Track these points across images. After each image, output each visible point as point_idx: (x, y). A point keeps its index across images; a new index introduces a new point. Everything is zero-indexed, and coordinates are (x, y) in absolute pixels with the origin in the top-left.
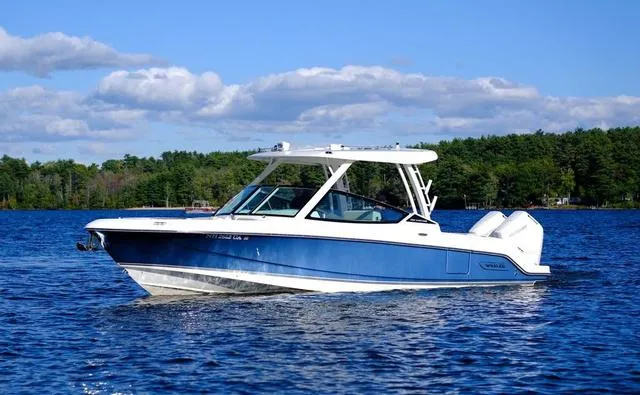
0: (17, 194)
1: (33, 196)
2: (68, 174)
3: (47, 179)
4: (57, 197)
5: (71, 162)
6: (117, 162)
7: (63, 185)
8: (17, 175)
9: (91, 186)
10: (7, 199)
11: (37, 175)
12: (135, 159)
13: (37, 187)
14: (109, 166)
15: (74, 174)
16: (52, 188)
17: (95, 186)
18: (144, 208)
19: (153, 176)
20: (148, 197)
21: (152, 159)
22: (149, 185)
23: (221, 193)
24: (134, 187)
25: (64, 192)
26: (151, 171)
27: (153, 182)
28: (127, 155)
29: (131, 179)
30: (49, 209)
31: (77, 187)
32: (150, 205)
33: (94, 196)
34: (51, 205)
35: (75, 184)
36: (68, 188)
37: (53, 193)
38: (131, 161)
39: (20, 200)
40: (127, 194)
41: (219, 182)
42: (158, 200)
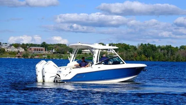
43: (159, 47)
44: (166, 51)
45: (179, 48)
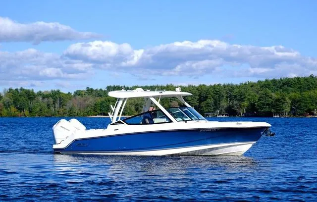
0: (29, 108)
1: (38, 110)
2: (57, 98)
3: (46, 100)
4: (51, 110)
5: (58, 91)
6: (82, 91)
7: (54, 104)
8: (29, 98)
9: (69, 104)
10: (24, 111)
11: (40, 98)
12: (92, 90)
13: (40, 105)
14: (78, 93)
15: (60, 98)
16: (48, 105)
17: (72, 104)
18: (98, 116)
19: (103, 99)
20: (101, 110)
21: (101, 90)
22: (101, 104)
23: (140, 108)
24: (93, 105)
25: (55, 108)
26: (101, 96)
27: (103, 102)
28: (88, 88)
29: (91, 101)
30: (46, 116)
31: (62, 105)
32: (101, 114)
33: (71, 109)
34: (47, 115)
35: (60, 103)
36: (57, 105)
37: (48, 108)
38: (90, 91)
39: (30, 112)
40: (89, 109)
41: (139, 103)
42: (105, 112)
43: (40, 94)
44: (51, 100)
45: (72, 95)
